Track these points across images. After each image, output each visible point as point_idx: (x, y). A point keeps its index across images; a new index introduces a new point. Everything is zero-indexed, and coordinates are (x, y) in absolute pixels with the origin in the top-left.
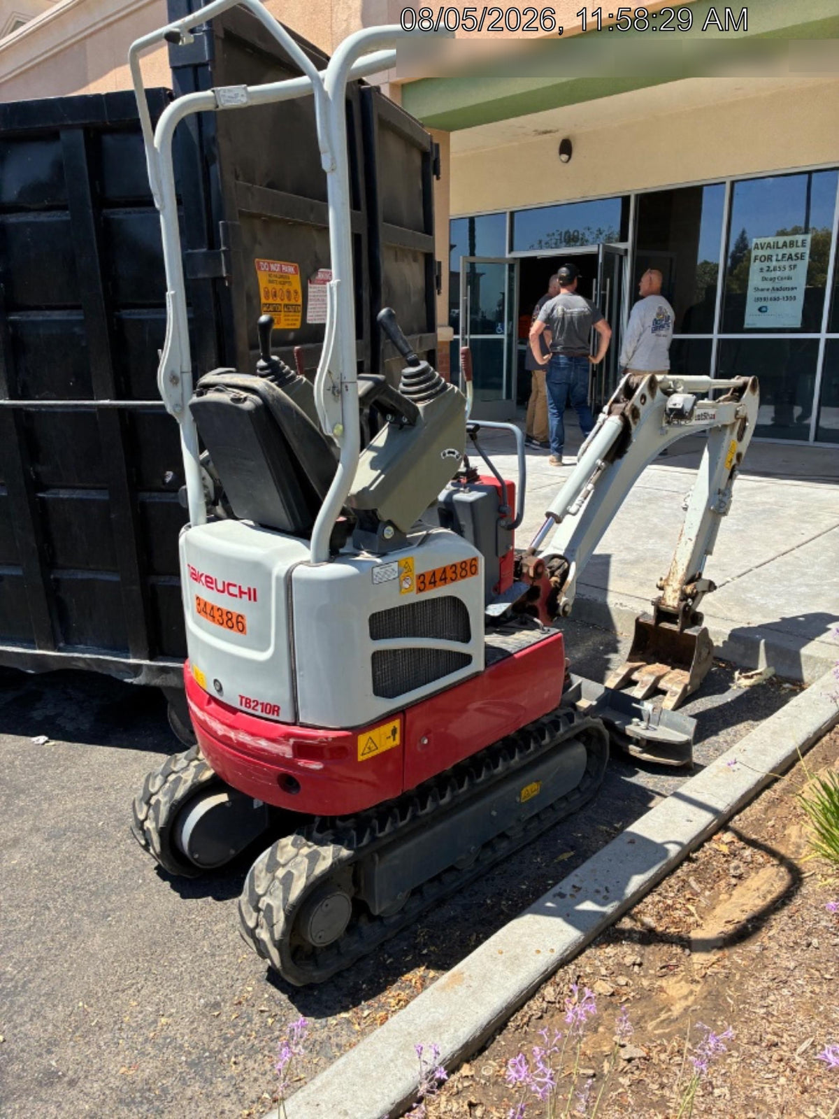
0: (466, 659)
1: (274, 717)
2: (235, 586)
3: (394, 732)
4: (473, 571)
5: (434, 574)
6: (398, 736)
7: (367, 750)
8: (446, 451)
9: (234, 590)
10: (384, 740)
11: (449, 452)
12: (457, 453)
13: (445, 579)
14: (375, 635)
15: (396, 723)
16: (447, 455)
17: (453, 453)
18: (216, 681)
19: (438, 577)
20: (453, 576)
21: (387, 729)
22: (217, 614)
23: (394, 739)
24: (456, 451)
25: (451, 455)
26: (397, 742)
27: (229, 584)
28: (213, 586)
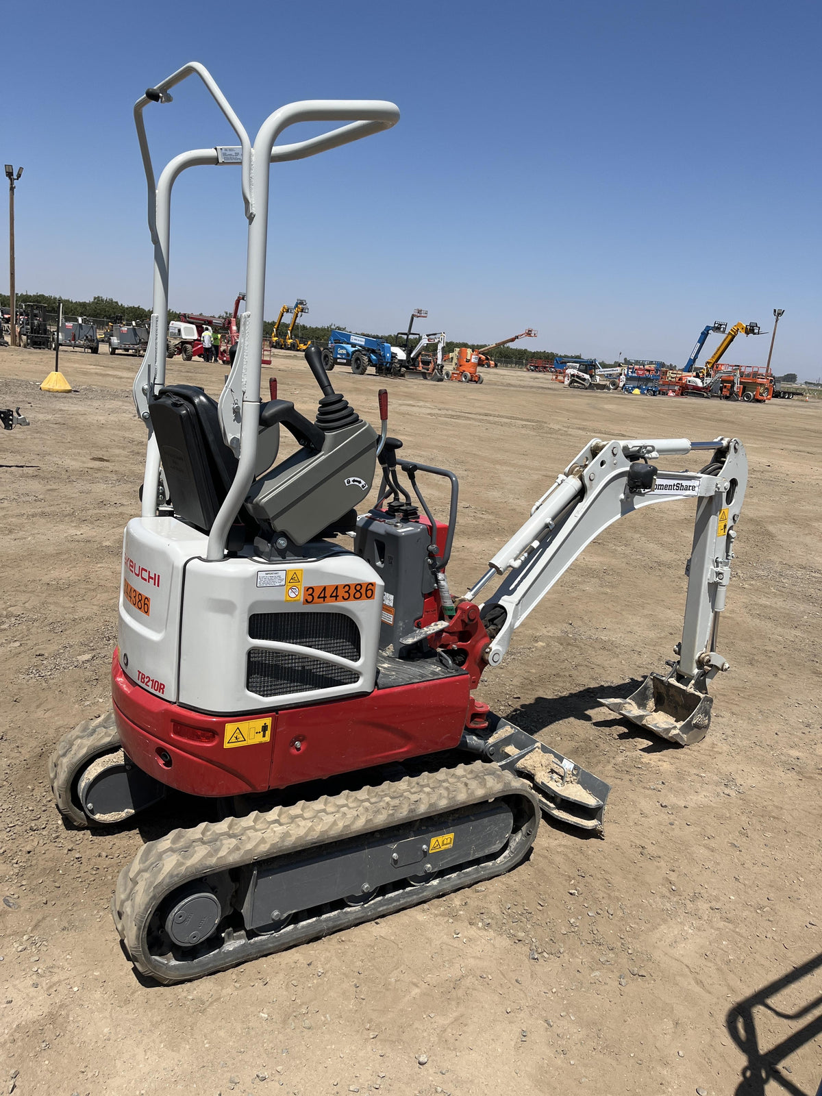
0: (354, 676)
1: (160, 694)
2: (146, 571)
3: (265, 728)
4: (369, 595)
5: (325, 589)
6: (268, 733)
7: (234, 739)
8: (351, 479)
9: (145, 575)
10: (252, 733)
11: (354, 481)
12: (363, 482)
13: (337, 596)
14: (253, 634)
15: (268, 721)
16: (352, 483)
17: (360, 482)
18: (125, 655)
19: (328, 594)
20: (346, 596)
21: (258, 723)
22: (133, 595)
23: (264, 736)
24: (362, 481)
25: (357, 484)
26: (267, 739)
27: (143, 569)
28: (133, 570)
